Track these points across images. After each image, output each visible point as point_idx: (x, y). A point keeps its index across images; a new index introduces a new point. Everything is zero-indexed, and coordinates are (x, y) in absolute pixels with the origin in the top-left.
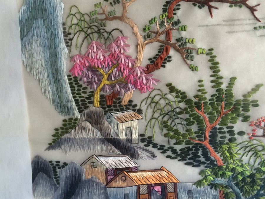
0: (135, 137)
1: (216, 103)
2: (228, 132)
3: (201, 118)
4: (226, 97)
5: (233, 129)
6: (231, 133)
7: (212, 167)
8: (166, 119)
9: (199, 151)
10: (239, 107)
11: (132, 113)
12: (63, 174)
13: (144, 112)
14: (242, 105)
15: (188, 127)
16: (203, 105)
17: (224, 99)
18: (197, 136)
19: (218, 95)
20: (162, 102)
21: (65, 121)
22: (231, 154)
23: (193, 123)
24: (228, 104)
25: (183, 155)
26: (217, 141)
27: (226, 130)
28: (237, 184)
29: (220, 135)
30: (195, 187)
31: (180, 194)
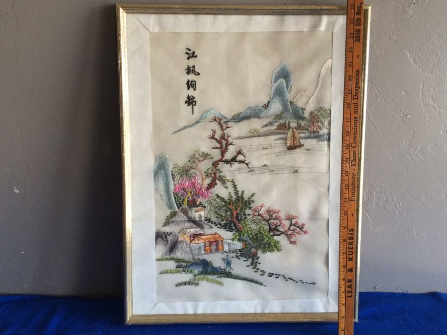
0: (203, 219)
1: (237, 202)
3: (232, 209)
4: (241, 199)
5: (245, 213)
6: (245, 215)
7: (238, 231)
8: (216, 210)
9: (232, 224)
11: (201, 208)
12: (170, 238)
13: (206, 207)
14: (248, 202)
15: (226, 213)
16: (232, 203)
18: (230, 217)
19: (237, 198)
20: (214, 202)
21: (171, 212)
22: (246, 225)
23: (228, 211)
24: (242, 202)
25: (225, 226)
26: (239, 219)
27: (242, 214)
28: (250, 239)
29: (240, 216)
30: (231, 241)
31: (224, 246)
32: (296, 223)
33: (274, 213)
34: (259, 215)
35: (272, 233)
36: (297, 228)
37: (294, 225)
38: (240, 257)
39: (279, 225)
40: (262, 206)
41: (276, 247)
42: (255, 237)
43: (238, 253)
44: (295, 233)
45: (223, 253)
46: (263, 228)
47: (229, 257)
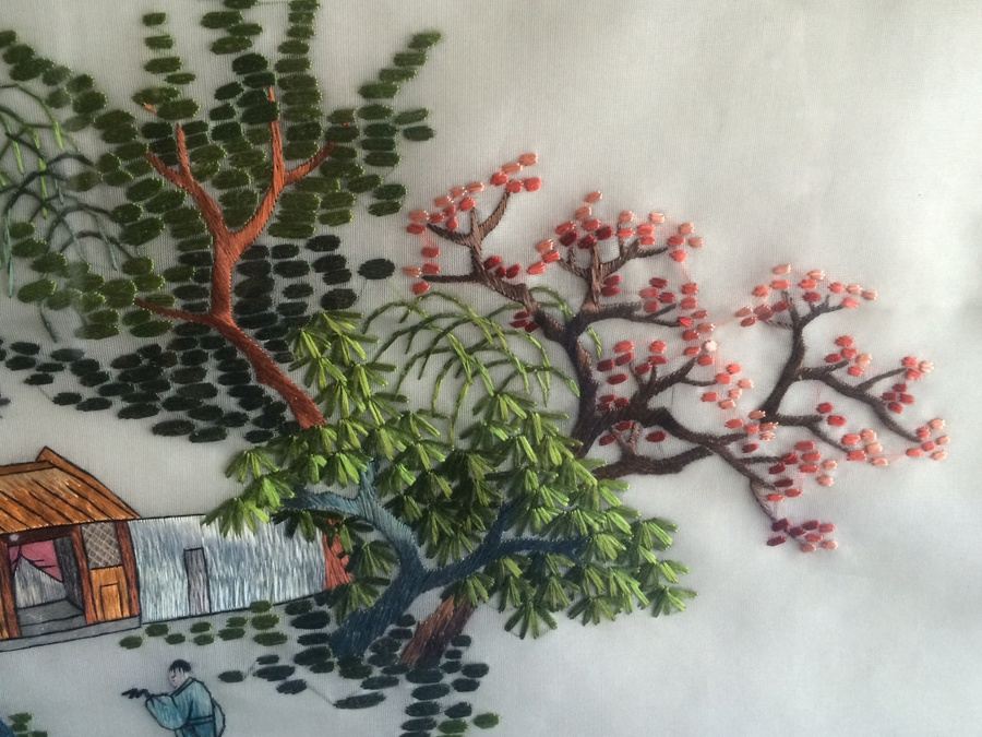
1: (244, 127)
2: (318, 266)
3: (188, 202)
4: (285, 99)
5: (337, 252)
6: (334, 268)
7: (276, 435)
8: (20, 213)
9: (205, 366)
10: (352, 144)
14: (362, 137)
15: (130, 249)
16: (183, 137)
17: (281, 107)
18: (179, 293)
19: (246, 89)
22: (351, 371)
23: (147, 232)
24: (301, 135)
25: (137, 389)
26: (272, 309)
27: (307, 256)
28: (397, 507)
29: (281, 283)
30: (212, 531)
31: (147, 576)
32: (844, 352)
33: (626, 255)
34: (486, 271)
35: (603, 454)
36: (842, 405)
37: (822, 375)
38: (301, 673)
39: (680, 377)
40: (508, 183)
41: (644, 573)
42: (445, 486)
43: (278, 639)
44: (824, 451)
45: (131, 643)
46: (525, 403)
47: (197, 672)
